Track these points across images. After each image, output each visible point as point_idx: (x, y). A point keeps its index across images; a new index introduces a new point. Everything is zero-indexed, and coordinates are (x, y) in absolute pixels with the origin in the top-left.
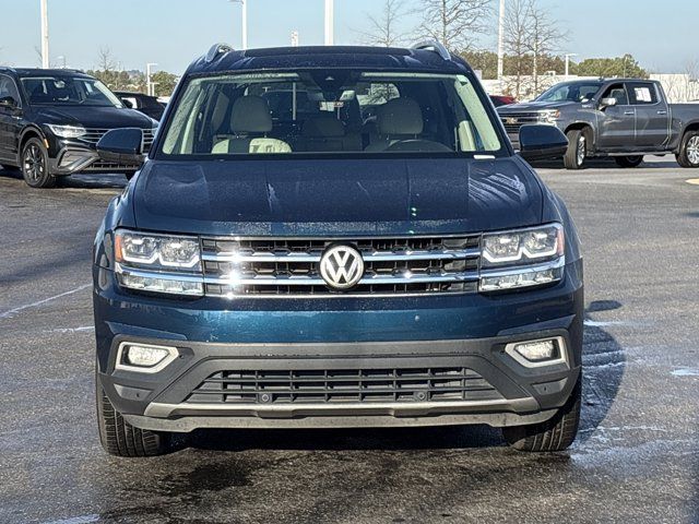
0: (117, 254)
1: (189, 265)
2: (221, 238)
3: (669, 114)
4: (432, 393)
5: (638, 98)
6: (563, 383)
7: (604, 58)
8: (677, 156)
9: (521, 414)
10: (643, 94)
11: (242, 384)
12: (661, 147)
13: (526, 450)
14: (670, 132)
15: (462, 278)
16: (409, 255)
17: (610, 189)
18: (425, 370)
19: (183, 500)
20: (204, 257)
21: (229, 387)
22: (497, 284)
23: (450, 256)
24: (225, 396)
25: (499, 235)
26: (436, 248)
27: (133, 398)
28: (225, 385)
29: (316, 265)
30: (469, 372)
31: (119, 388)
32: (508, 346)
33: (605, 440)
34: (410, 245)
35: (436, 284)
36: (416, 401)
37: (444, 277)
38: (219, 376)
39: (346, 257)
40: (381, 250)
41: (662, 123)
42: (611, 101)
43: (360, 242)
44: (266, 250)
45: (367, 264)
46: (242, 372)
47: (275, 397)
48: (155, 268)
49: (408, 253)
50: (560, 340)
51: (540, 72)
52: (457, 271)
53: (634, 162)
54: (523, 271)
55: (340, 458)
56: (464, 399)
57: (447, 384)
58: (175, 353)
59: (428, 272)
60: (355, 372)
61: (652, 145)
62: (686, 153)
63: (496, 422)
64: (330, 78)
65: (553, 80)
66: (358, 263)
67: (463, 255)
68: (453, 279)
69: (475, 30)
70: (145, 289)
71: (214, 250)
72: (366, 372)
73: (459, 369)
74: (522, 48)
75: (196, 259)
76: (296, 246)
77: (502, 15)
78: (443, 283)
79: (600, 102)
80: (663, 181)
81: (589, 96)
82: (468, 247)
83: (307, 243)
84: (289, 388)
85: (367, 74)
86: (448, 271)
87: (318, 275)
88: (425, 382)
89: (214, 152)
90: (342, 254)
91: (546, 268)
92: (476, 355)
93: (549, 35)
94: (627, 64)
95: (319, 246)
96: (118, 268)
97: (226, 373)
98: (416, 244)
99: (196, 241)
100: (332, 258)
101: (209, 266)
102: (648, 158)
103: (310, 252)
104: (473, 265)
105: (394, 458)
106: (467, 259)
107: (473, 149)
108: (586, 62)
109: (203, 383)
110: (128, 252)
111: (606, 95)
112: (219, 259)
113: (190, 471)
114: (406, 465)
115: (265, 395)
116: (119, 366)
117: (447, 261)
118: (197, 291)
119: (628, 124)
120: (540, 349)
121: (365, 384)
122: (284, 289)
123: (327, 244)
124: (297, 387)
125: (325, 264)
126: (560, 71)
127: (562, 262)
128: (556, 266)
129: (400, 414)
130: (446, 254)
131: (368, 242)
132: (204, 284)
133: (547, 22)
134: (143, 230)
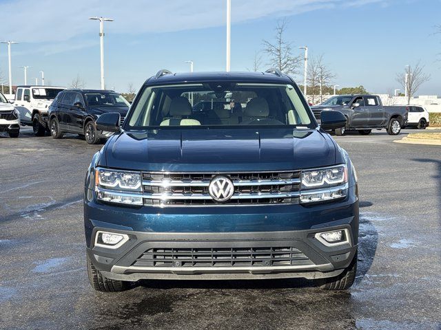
0: (97, 182)
1: (136, 188)
2: (153, 173)
3: (383, 111)
4: (273, 261)
5: (369, 103)
6: (348, 255)
7: (351, 87)
8: (387, 130)
9: (324, 272)
10: (371, 102)
11: (165, 256)
12: (380, 126)
13: (327, 289)
14: (384, 119)
15: (290, 195)
16: (260, 182)
17: (358, 145)
18: (269, 248)
19: (132, 322)
20: (144, 184)
21: (158, 257)
22: (310, 199)
23: (283, 183)
24: (155, 263)
25: (311, 171)
26: (275, 179)
27: (104, 262)
28: (155, 256)
29: (207, 188)
30: (294, 249)
31: (97, 257)
32: (317, 234)
33: (370, 283)
34: (260, 177)
35: (276, 199)
36: (264, 266)
37: (280, 195)
38: (151, 251)
39: (224, 183)
40: (244, 179)
41: (380, 115)
42: (357, 105)
43: (232, 175)
44: (179, 179)
45: (236, 188)
46: (165, 249)
47: (183, 263)
48: (117, 189)
49: (259, 181)
50: (346, 231)
51: (323, 93)
52: (287, 191)
53: (367, 133)
54: (325, 191)
55: (223, 294)
56: (292, 265)
57: (282, 256)
58: (127, 238)
59: (271, 192)
60: (229, 249)
61: (376, 125)
62: (391, 129)
63: (309, 276)
64: (219, 86)
65: (329, 97)
66: (231, 187)
67: (291, 182)
68: (285, 196)
69: (294, 73)
70: (111, 201)
71: (149, 179)
72: (236, 249)
73: (288, 248)
74: (315, 82)
75: (139, 184)
76: (195, 177)
77: (306, 67)
78: (279, 198)
79: (352, 105)
80: (383, 141)
81: (347, 102)
82: (293, 178)
83: (202, 175)
84: (191, 258)
85: (239, 84)
86: (282, 191)
87: (208, 194)
88: (269, 255)
89: (161, 125)
90: (221, 181)
91: (338, 189)
92: (298, 240)
93: (327, 76)
94: (361, 90)
95: (208, 177)
96: (97, 189)
97: (155, 250)
98: (264, 176)
99: (139, 174)
100: (216, 184)
101: (147, 188)
102: (374, 131)
103: (204, 181)
104: (296, 188)
105: (253, 294)
106: (293, 184)
107: (295, 123)
108: (343, 89)
109: (142, 255)
110: (102, 180)
111: (354, 102)
112: (152, 184)
113: (139, 302)
114: (260, 299)
115: (177, 262)
116: (96, 244)
117: (281, 186)
118: (140, 203)
119: (364, 115)
120: (335, 235)
121: (235, 256)
122: (188, 201)
123: (213, 176)
124: (196, 258)
125: (212, 187)
126: (332, 93)
127: (347, 186)
128: (343, 188)
129: (255, 273)
130: (281, 182)
131: (236, 175)
132: (143, 199)
133: (327, 70)
134: (110, 168)
